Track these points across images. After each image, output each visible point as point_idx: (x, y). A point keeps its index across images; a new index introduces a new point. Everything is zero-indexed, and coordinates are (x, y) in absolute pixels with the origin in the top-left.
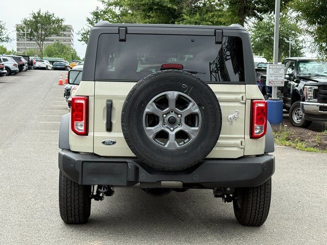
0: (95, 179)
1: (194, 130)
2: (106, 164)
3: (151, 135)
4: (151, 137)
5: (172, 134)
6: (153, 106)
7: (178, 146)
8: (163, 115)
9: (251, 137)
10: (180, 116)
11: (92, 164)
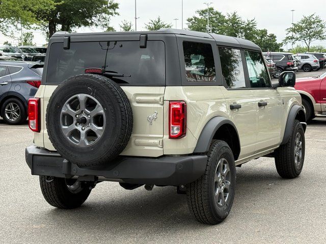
0: (43, 171)
1: (100, 130)
2: (53, 158)
3: (66, 133)
4: (66, 135)
5: (83, 133)
6: (67, 107)
7: (88, 144)
8: (76, 115)
9: (171, 137)
10: (89, 116)
11: (40, 157)
